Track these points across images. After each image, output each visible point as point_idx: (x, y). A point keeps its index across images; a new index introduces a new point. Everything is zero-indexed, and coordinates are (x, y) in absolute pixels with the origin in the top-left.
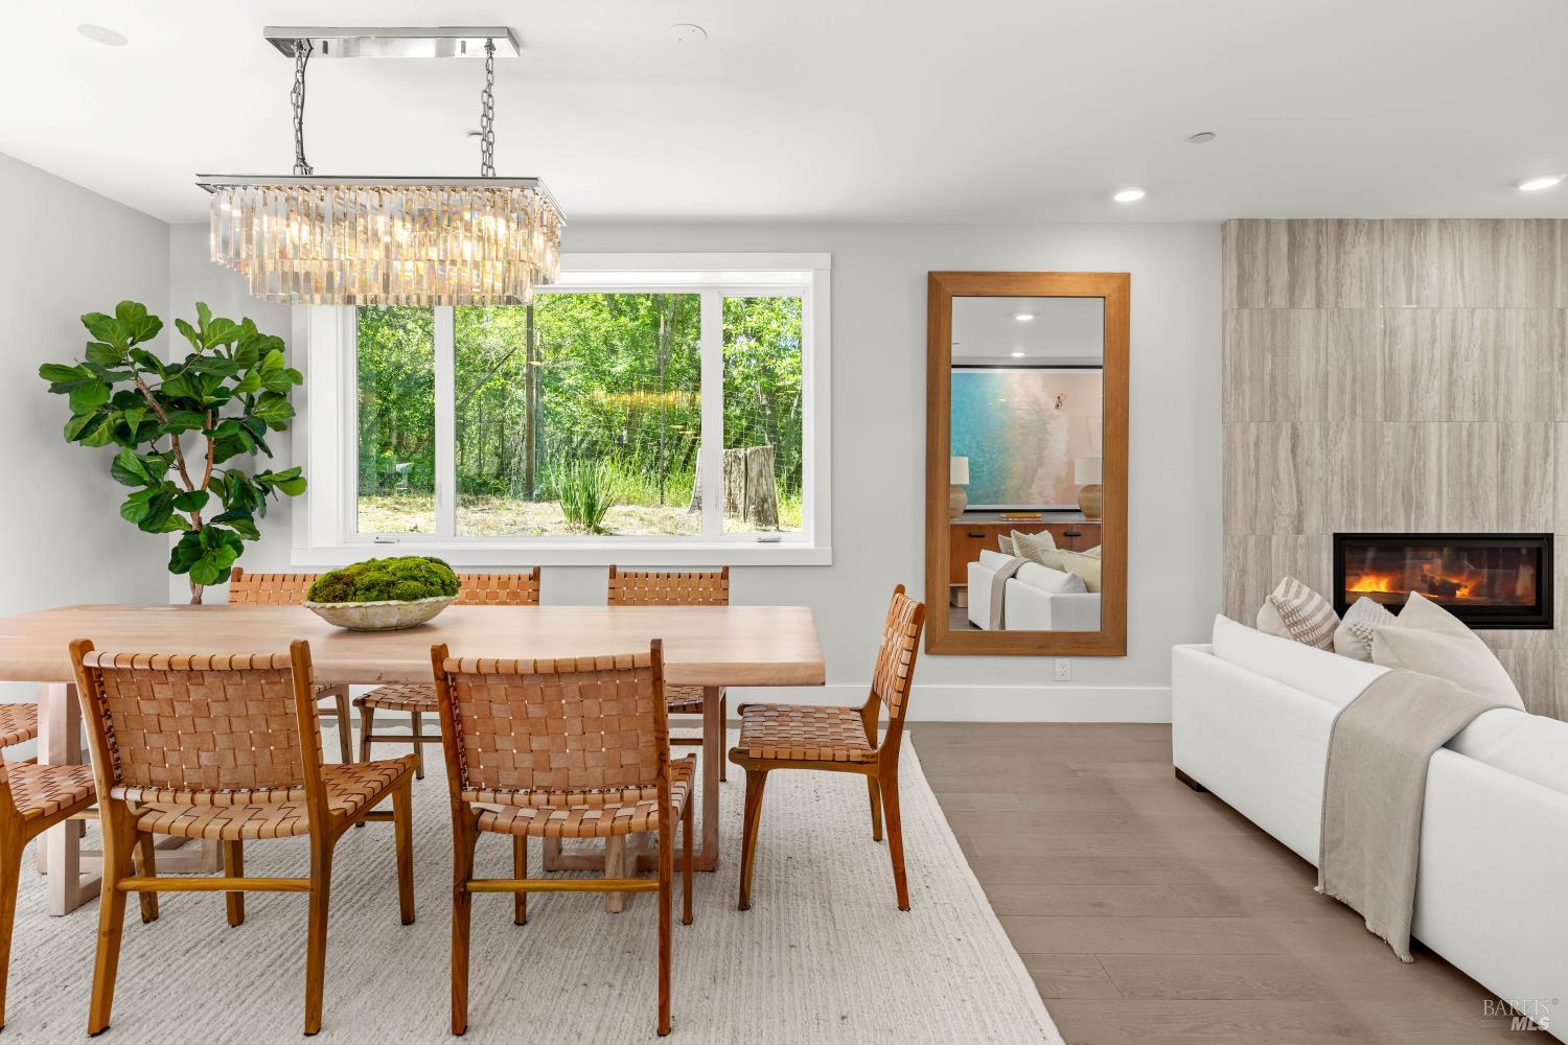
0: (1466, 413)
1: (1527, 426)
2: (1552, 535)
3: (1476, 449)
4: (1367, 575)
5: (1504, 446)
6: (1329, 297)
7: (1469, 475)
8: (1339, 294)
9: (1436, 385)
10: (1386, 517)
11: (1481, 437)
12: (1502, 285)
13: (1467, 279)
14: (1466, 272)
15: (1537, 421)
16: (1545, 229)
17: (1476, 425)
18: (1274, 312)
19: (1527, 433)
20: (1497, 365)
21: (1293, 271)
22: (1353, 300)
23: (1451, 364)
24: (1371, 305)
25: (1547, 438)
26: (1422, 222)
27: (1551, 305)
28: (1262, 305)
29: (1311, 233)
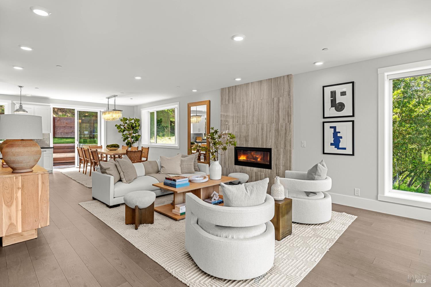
0: (256, 122)
1: (267, 125)
2: (271, 148)
3: (257, 129)
4: (242, 155)
5: (262, 129)
6: (234, 101)
7: (256, 135)
8: (235, 100)
9: (251, 117)
10: (242, 144)
11: (258, 127)
12: (262, 94)
13: (256, 94)
14: (256, 93)
15: (268, 123)
16: (270, 81)
17: (258, 125)
18: (226, 105)
19: (267, 126)
20: (261, 112)
21: (229, 97)
22: (238, 101)
23: (253, 112)
24: (240, 102)
25: (270, 127)
26: (248, 83)
27: (271, 98)
28: (224, 104)
29: (231, 89)
